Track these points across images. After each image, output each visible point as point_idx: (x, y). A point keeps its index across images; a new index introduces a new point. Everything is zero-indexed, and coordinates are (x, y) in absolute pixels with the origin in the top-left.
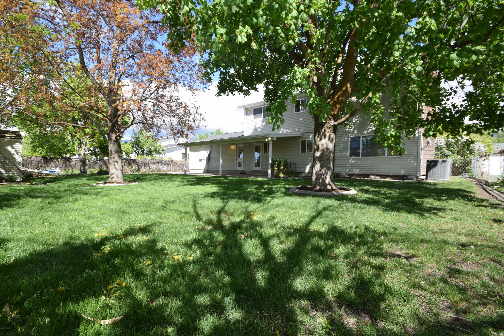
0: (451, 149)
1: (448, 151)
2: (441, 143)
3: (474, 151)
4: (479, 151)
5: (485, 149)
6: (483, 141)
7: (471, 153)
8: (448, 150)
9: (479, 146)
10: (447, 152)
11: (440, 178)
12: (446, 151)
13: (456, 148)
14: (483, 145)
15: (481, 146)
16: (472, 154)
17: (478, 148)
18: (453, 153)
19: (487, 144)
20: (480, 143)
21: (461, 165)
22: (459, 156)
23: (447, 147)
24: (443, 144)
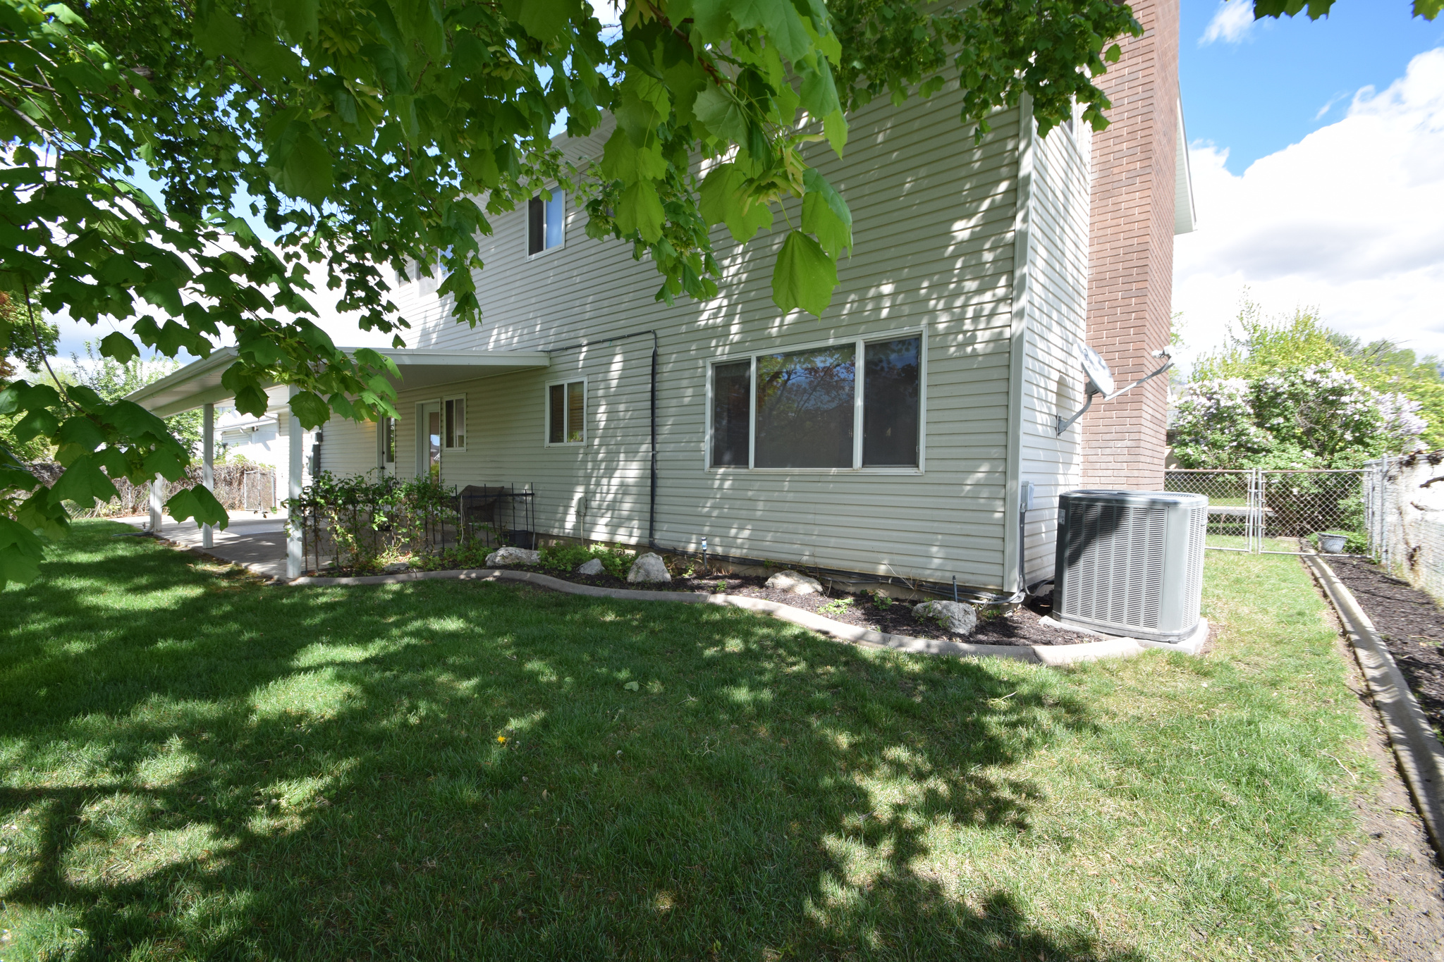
0: (1275, 421)
1: (1261, 432)
2: (1230, 397)
3: (1374, 428)
4: (1394, 428)
5: (1424, 423)
6: (1413, 389)
7: (1359, 441)
8: (1259, 425)
9: (1398, 410)
10: (1256, 435)
11: (1134, 620)
12: (1253, 430)
13: (1296, 419)
14: (1415, 404)
15: (1406, 407)
16: (1367, 445)
17: (1389, 417)
18: (1283, 440)
19: (1428, 401)
20: (1400, 396)
21: (1314, 490)
22: (1308, 453)
23: (1258, 415)
24: (1239, 401)
